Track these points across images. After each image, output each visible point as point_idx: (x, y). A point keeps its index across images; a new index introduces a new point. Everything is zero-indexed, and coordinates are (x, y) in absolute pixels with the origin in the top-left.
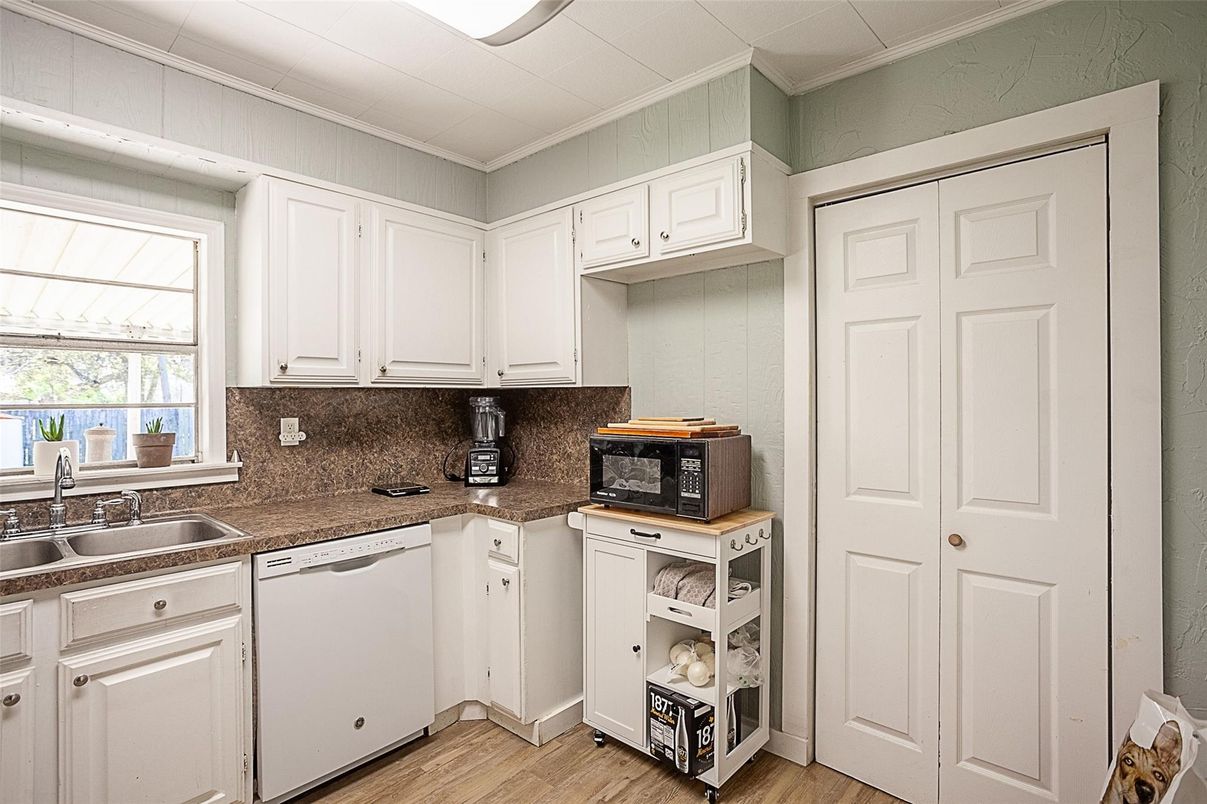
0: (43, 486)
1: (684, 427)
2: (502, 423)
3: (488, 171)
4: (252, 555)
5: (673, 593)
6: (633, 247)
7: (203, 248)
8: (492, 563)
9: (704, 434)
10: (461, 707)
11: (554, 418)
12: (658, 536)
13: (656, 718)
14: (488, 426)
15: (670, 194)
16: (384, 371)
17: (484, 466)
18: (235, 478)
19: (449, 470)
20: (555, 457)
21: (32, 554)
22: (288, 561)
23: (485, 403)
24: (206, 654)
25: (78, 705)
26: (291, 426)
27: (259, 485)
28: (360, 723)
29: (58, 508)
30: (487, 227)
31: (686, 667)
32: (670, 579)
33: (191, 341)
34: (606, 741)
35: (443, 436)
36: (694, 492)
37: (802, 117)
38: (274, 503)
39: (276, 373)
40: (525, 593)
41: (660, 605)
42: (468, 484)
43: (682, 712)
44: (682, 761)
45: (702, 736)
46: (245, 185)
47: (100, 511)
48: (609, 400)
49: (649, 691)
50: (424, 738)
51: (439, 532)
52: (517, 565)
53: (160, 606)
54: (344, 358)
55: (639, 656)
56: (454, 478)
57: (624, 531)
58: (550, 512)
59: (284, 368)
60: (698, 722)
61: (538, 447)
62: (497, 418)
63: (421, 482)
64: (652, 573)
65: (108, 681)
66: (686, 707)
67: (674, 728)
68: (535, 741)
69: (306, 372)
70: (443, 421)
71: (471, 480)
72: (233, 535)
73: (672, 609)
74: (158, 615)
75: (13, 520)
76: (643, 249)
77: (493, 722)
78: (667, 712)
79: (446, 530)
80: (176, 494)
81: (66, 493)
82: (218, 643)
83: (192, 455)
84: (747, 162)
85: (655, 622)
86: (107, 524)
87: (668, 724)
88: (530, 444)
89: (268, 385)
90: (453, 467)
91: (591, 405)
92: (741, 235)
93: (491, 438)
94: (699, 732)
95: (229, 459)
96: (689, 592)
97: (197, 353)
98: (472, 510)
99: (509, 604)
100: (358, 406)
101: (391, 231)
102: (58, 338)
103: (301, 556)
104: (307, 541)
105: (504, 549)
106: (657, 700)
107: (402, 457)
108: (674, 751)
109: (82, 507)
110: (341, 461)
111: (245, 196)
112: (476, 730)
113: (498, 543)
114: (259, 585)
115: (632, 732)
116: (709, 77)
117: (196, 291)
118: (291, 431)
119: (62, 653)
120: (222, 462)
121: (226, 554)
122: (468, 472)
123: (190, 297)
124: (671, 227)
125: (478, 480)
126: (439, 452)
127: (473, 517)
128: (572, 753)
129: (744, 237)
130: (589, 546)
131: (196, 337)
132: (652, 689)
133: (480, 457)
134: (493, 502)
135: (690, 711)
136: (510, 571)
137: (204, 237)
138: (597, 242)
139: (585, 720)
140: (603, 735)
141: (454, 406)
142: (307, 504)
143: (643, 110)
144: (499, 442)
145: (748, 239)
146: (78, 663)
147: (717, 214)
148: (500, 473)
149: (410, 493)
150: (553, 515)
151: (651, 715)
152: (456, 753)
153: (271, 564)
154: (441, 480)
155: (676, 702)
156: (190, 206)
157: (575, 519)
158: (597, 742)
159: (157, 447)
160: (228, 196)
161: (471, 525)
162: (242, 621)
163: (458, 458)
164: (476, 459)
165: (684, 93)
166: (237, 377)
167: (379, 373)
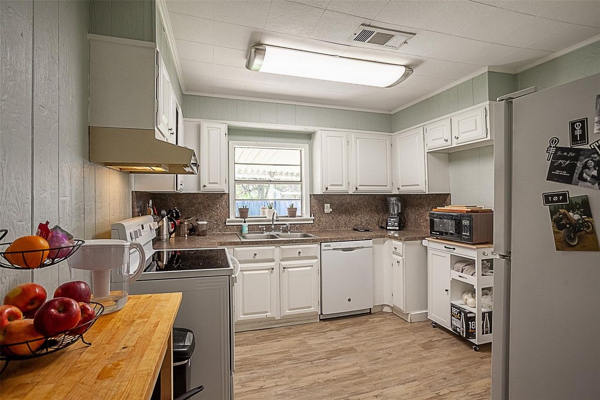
0: (269, 221)
1: (466, 209)
2: (400, 207)
3: (392, 113)
4: (321, 243)
5: (461, 271)
6: (445, 142)
7: (303, 152)
8: (393, 255)
9: (472, 211)
10: (383, 306)
11: (421, 206)
12: (454, 249)
13: (454, 316)
14: (395, 209)
15: (458, 121)
16: (357, 188)
17: (393, 222)
18: (312, 222)
19: (380, 225)
20: (422, 221)
21: (269, 237)
22: (330, 246)
23: (393, 199)
24: (310, 268)
25: (283, 274)
26: (327, 206)
27: (319, 225)
28: (349, 300)
29: (273, 226)
30: (392, 134)
31: (467, 299)
32: (460, 266)
33: (300, 180)
34: (436, 326)
35: (378, 211)
36: (467, 233)
37: (519, 83)
38: (323, 231)
39: (325, 190)
40: (405, 266)
41: (456, 275)
42: (387, 229)
43: (463, 314)
44: (463, 332)
45: (471, 325)
46: (314, 133)
47: (281, 228)
48: (443, 199)
49: (452, 306)
50: (369, 313)
51: (376, 243)
52: (402, 256)
53: (299, 253)
54: (344, 185)
55: (448, 293)
56: (382, 227)
57: (442, 247)
58: (415, 239)
59: (327, 188)
60: (470, 319)
61: (415, 217)
62: (398, 206)
63: (369, 227)
64: (452, 264)
65: (289, 270)
66: (464, 312)
67: (460, 320)
68: (409, 321)
69: (333, 189)
70: (378, 206)
71: (388, 228)
72: (313, 236)
73: (460, 276)
74: (299, 255)
75: (264, 229)
76: (449, 142)
77: (395, 313)
78: (457, 314)
79: (378, 243)
80: (298, 226)
81: (274, 223)
82: (312, 266)
83: (300, 215)
84: (488, 109)
85: (454, 281)
86: (283, 232)
87: (458, 318)
88: (412, 216)
89: (322, 194)
90: (382, 223)
91: (435, 200)
92: (485, 137)
93: (396, 213)
94: (470, 323)
95: (311, 216)
96: (467, 270)
97: (301, 184)
98: (387, 237)
99: (399, 270)
100: (348, 200)
101: (358, 141)
102: (270, 181)
103: (334, 245)
104: (335, 241)
105: (398, 251)
106: (454, 310)
107: (362, 218)
108: (460, 329)
109: (277, 228)
110: (343, 219)
111: (314, 135)
112: (388, 314)
113: (395, 248)
114: (322, 251)
115: (446, 322)
116: (473, 77)
117: (301, 165)
118: (328, 208)
119: (280, 260)
120: (309, 217)
121: (314, 241)
122: (387, 225)
123: (299, 167)
124: (459, 134)
125: (391, 228)
126: (376, 217)
127: (387, 240)
128: (422, 327)
129: (487, 137)
130: (430, 252)
131: (301, 179)
132: (453, 306)
133: (392, 220)
134: (396, 235)
135: (466, 314)
136: (400, 258)
137: (303, 149)
138: (432, 140)
139: (428, 317)
140: (436, 323)
141: (382, 200)
142: (333, 232)
143: (448, 90)
144: (399, 214)
145: (489, 138)
146: (284, 263)
147: (476, 129)
148: (399, 226)
149: (366, 231)
150: (416, 240)
151: (452, 315)
152: (380, 319)
153: (325, 246)
154: (377, 227)
155: (461, 311)
156: (300, 141)
157: (425, 242)
158: (433, 326)
159: (292, 212)
160: (309, 136)
161: (387, 242)
162: (318, 261)
163: (384, 220)
164: (390, 220)
165: (463, 83)
166: (312, 191)
167: (355, 189)
